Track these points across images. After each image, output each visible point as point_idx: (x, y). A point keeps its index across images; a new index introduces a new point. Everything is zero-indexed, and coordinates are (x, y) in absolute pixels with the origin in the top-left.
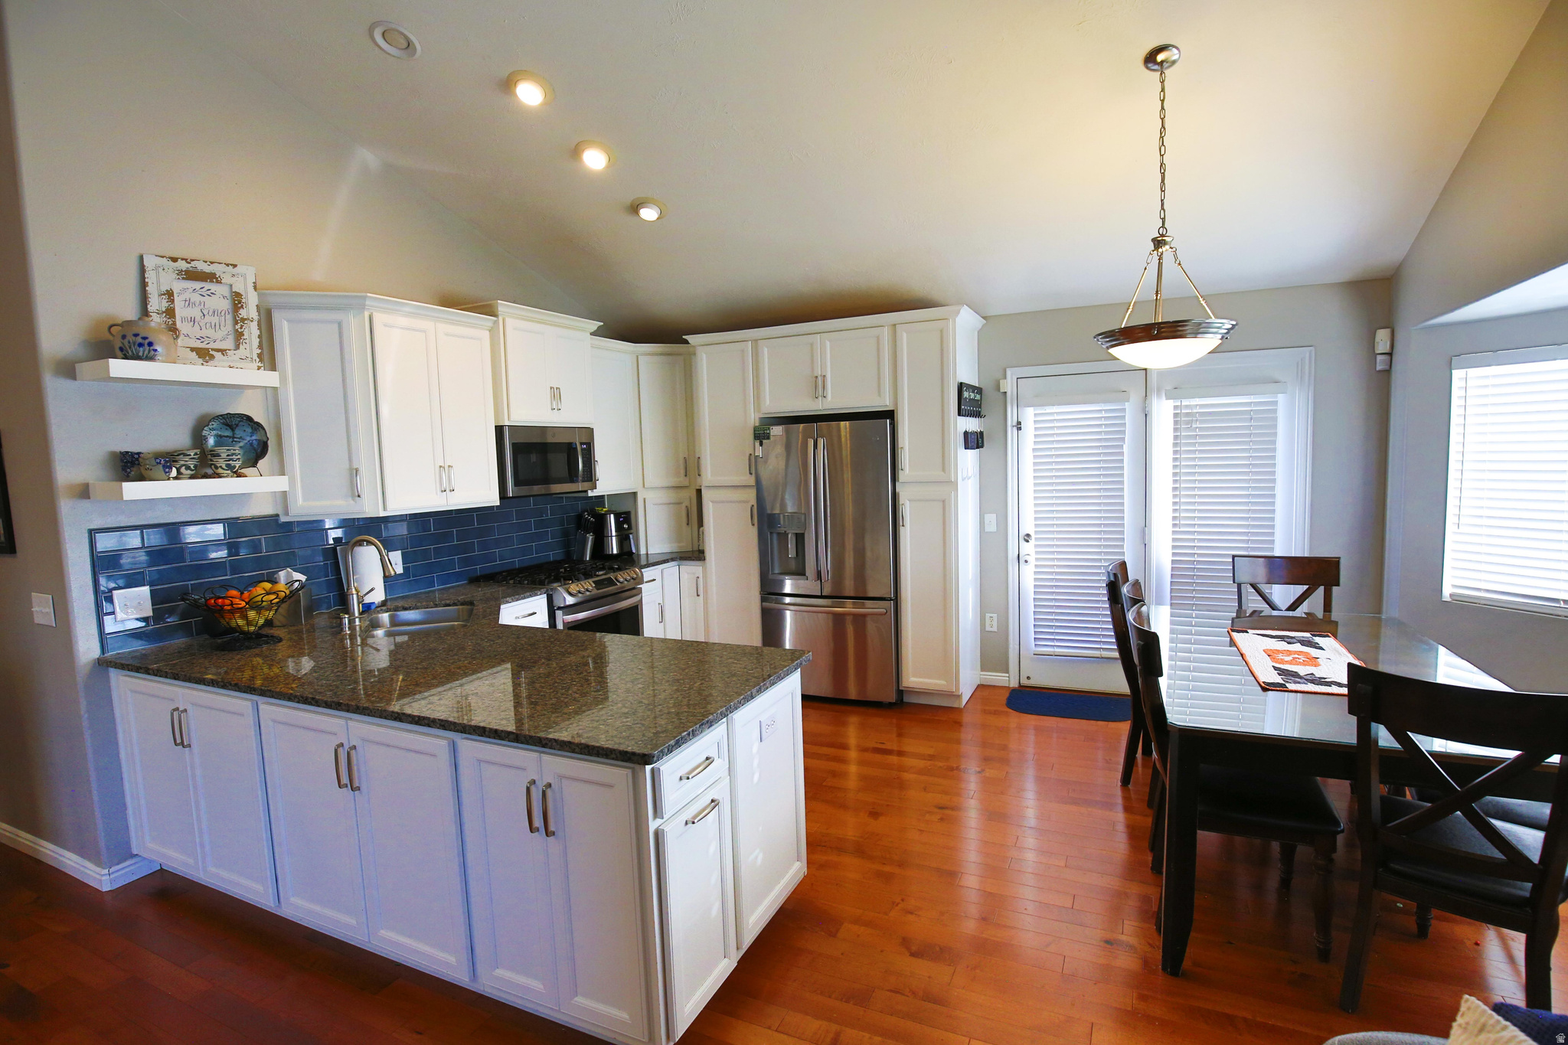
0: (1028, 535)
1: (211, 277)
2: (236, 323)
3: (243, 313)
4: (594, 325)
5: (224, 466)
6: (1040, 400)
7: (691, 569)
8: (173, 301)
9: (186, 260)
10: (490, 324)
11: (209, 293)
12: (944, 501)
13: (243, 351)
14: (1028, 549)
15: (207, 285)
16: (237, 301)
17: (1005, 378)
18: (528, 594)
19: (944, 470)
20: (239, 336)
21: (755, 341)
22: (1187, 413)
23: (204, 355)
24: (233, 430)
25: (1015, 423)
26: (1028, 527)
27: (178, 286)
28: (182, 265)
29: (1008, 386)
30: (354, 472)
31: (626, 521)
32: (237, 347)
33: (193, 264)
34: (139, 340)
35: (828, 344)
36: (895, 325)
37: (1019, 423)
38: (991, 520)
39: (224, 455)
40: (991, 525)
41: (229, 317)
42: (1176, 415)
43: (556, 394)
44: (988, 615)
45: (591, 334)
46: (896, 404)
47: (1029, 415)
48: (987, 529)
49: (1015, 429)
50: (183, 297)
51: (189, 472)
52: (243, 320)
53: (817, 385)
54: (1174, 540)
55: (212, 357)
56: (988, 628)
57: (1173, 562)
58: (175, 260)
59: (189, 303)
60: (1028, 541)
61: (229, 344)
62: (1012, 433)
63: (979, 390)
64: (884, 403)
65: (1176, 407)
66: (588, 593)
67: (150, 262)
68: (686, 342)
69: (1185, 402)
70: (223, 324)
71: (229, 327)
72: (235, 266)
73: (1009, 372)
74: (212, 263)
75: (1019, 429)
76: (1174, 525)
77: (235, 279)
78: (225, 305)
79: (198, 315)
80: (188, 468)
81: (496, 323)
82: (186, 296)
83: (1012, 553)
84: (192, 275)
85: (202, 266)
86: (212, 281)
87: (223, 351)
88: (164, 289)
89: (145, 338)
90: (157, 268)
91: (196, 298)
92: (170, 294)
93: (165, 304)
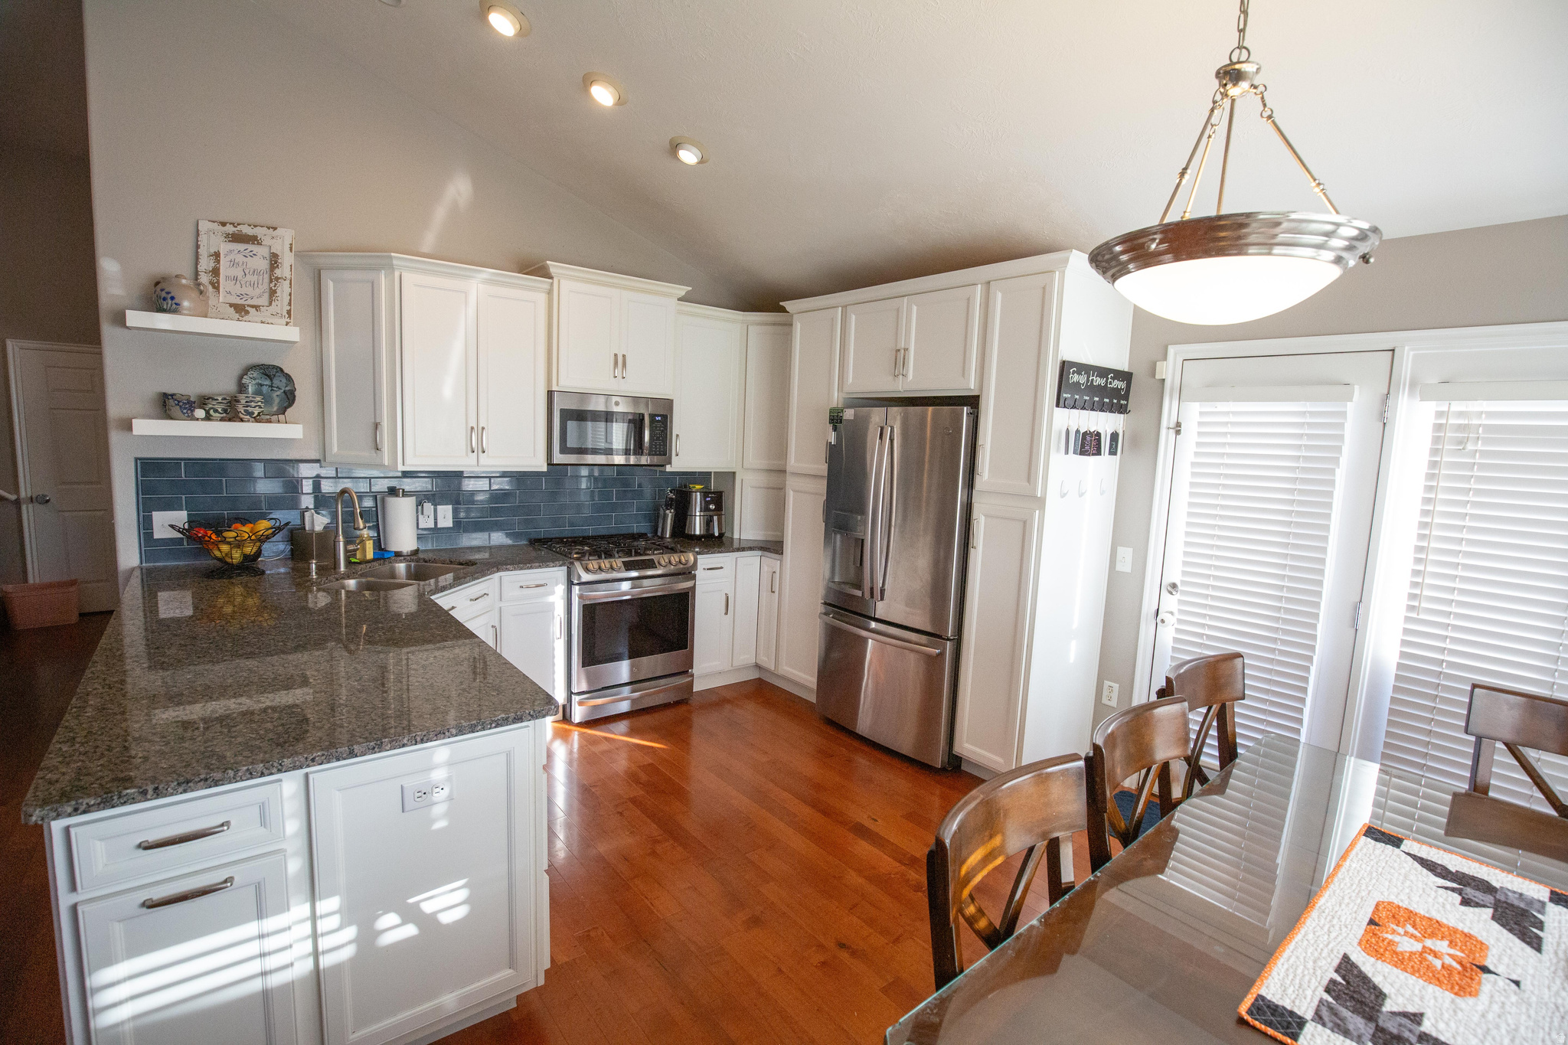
0: (1174, 586)
1: (253, 240)
2: (271, 281)
3: (278, 272)
4: (682, 290)
5: (243, 412)
6: (1214, 391)
7: (771, 562)
8: (218, 262)
9: (233, 224)
10: (547, 287)
11: (251, 254)
12: (1025, 522)
13: (273, 308)
14: (1170, 602)
15: (250, 247)
16: (274, 261)
17: (1165, 358)
18: (537, 564)
19: (1029, 481)
20: (272, 293)
21: (844, 307)
22: (1460, 425)
23: (240, 310)
24: (271, 380)
25: (1172, 425)
26: (1174, 575)
27: (224, 247)
28: (230, 229)
29: (1168, 370)
30: (376, 426)
32: (270, 304)
33: (239, 228)
34: (163, 294)
35: (915, 308)
37: (1178, 424)
38: (1126, 555)
39: (243, 402)
40: (1125, 565)
41: (266, 276)
42: (1438, 427)
43: (620, 362)
44: (1107, 683)
45: (678, 300)
46: (981, 389)
47: (1193, 413)
48: (1119, 567)
49: (1172, 433)
50: (229, 258)
51: (217, 415)
52: (277, 279)
53: (898, 359)
54: (1406, 631)
55: (247, 312)
56: (1105, 701)
57: (1400, 666)
58: (224, 224)
59: (234, 264)
60: (1171, 593)
61: (263, 301)
62: (1166, 436)
63: (1126, 376)
64: (970, 386)
65: (1440, 414)
67: (204, 226)
68: (783, 310)
69: (1457, 406)
70: (261, 281)
71: (266, 286)
72: (275, 229)
73: (1171, 350)
74: (255, 226)
75: (1178, 432)
76: (1411, 608)
77: (275, 240)
78: (263, 265)
79: (240, 274)
80: (216, 411)
81: (552, 284)
82: (231, 257)
83: (1149, 606)
84: (237, 238)
85: (247, 230)
86: (253, 243)
87: (257, 307)
88: (212, 251)
89: (168, 293)
90: (208, 232)
91: (240, 258)
92: (217, 255)
93: (212, 264)
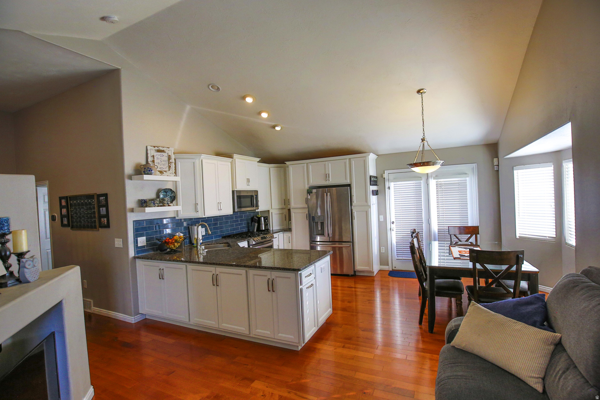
0: (393, 222)
1: (163, 151)
2: (169, 163)
3: (171, 161)
4: (258, 159)
5: (166, 203)
6: (396, 180)
7: (287, 234)
8: (154, 158)
9: (157, 147)
10: (231, 161)
11: (162, 155)
12: (367, 212)
13: (170, 171)
14: (393, 226)
15: (162, 153)
16: (169, 158)
17: (384, 173)
18: (243, 240)
19: (366, 202)
20: (170, 167)
21: (307, 164)
22: (440, 184)
23: (161, 172)
24: (166, 193)
25: (388, 187)
26: (393, 219)
27: (156, 154)
28: (156, 148)
29: (385, 176)
30: (196, 204)
31: (266, 219)
32: (169, 170)
33: (159, 148)
34: (149, 169)
35: (330, 164)
36: (350, 159)
37: (389, 187)
38: (382, 217)
39: (166, 200)
40: (382, 219)
41: (167, 162)
42: (437, 184)
43: (248, 180)
44: (382, 247)
45: (258, 162)
46: (351, 182)
47: (392, 185)
48: (381, 220)
49: (388, 189)
50: (156, 157)
51: (157, 205)
52: (171, 163)
53: (327, 176)
54: (438, 222)
55: (163, 173)
56: (382, 252)
57: (438, 229)
58: (155, 147)
59: (158, 158)
60: (393, 224)
61: (167, 169)
62: (387, 190)
63: (376, 177)
64: (348, 182)
65: (436, 182)
66: (259, 241)
67: (149, 148)
68: (285, 163)
69: (439, 180)
70: (166, 164)
71: (167, 165)
72: (169, 148)
73: (385, 171)
74: (164, 147)
75: (389, 189)
76: (438, 218)
77: (169, 151)
78: (167, 159)
79: (160, 162)
80: (157, 204)
81: (233, 160)
82: (157, 156)
83: (388, 228)
84: (159, 151)
85: (161, 149)
86: (163, 152)
87: (165, 171)
88: (152, 155)
89: (150, 169)
90: (150, 149)
91: (159, 157)
92: (153, 156)
93: (152, 159)
